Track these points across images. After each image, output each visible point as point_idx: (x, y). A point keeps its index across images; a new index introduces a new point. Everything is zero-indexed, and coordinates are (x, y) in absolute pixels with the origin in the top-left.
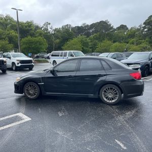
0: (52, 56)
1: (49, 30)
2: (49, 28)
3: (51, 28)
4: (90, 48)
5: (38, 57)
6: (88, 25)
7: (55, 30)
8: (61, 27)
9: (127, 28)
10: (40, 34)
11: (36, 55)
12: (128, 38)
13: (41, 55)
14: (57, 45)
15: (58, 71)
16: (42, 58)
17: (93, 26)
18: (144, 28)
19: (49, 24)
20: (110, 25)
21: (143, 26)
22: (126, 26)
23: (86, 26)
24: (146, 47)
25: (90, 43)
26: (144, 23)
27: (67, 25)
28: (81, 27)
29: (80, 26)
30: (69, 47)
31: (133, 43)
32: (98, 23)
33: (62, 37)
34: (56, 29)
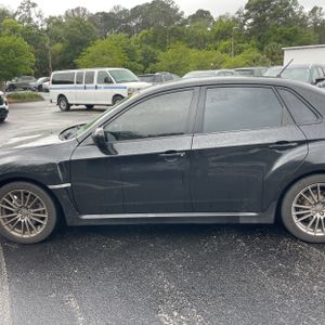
0: (54, 82)
1: (35, 19)
2: (33, 16)
3: (39, 16)
4: (139, 62)
5: (12, 87)
6: (125, 10)
7: (50, 20)
8: (63, 14)
9: (212, 18)
10: (14, 30)
11: (8, 83)
12: (216, 38)
13: (20, 81)
14: (58, 58)
15: (119, 136)
16: (25, 89)
17: (137, 11)
18: (247, 16)
19: (34, 5)
20: (177, 10)
21: (245, 12)
22: (208, 13)
23: (121, 13)
24: (258, 58)
25: (139, 52)
26: (247, 7)
27: (78, 9)
28: (111, 13)
29: (108, 11)
30: (93, 60)
31: (226, 51)
32: (147, 4)
33: (67, 38)
34: (52, 18)
